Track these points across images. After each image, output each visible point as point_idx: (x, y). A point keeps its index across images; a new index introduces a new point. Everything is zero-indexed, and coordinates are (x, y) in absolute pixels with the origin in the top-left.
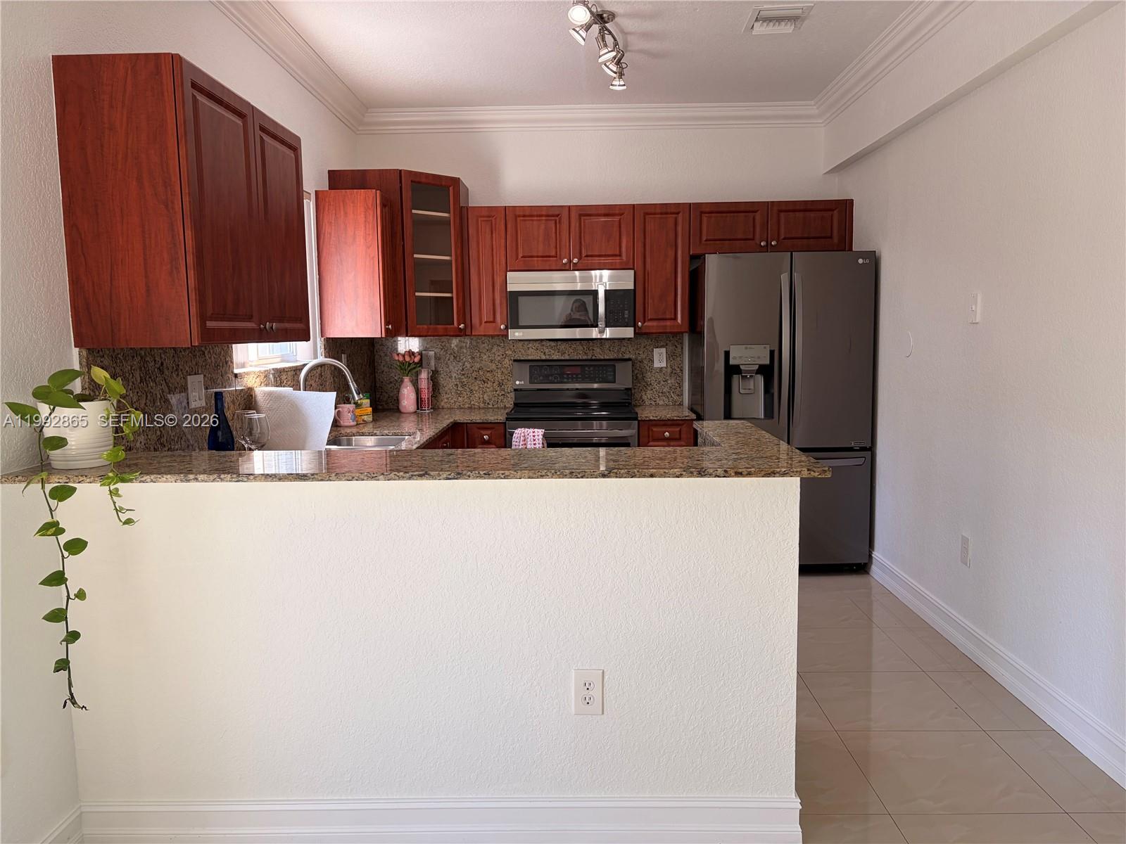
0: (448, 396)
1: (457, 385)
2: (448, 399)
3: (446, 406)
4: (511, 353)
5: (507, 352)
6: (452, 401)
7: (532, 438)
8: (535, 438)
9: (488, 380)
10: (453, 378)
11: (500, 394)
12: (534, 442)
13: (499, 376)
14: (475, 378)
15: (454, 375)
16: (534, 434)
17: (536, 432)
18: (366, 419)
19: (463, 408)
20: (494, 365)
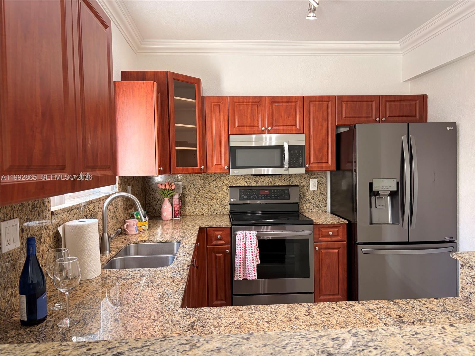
0: (189, 208)
1: (195, 201)
2: (189, 210)
3: (188, 214)
4: (227, 182)
5: (225, 182)
6: (192, 211)
7: (249, 237)
8: (251, 238)
9: (214, 198)
10: (193, 197)
11: (221, 206)
12: (251, 240)
13: (220, 196)
14: (206, 197)
15: (193, 196)
16: (250, 235)
17: (252, 233)
18: (144, 228)
19: (198, 215)
20: (217, 189)
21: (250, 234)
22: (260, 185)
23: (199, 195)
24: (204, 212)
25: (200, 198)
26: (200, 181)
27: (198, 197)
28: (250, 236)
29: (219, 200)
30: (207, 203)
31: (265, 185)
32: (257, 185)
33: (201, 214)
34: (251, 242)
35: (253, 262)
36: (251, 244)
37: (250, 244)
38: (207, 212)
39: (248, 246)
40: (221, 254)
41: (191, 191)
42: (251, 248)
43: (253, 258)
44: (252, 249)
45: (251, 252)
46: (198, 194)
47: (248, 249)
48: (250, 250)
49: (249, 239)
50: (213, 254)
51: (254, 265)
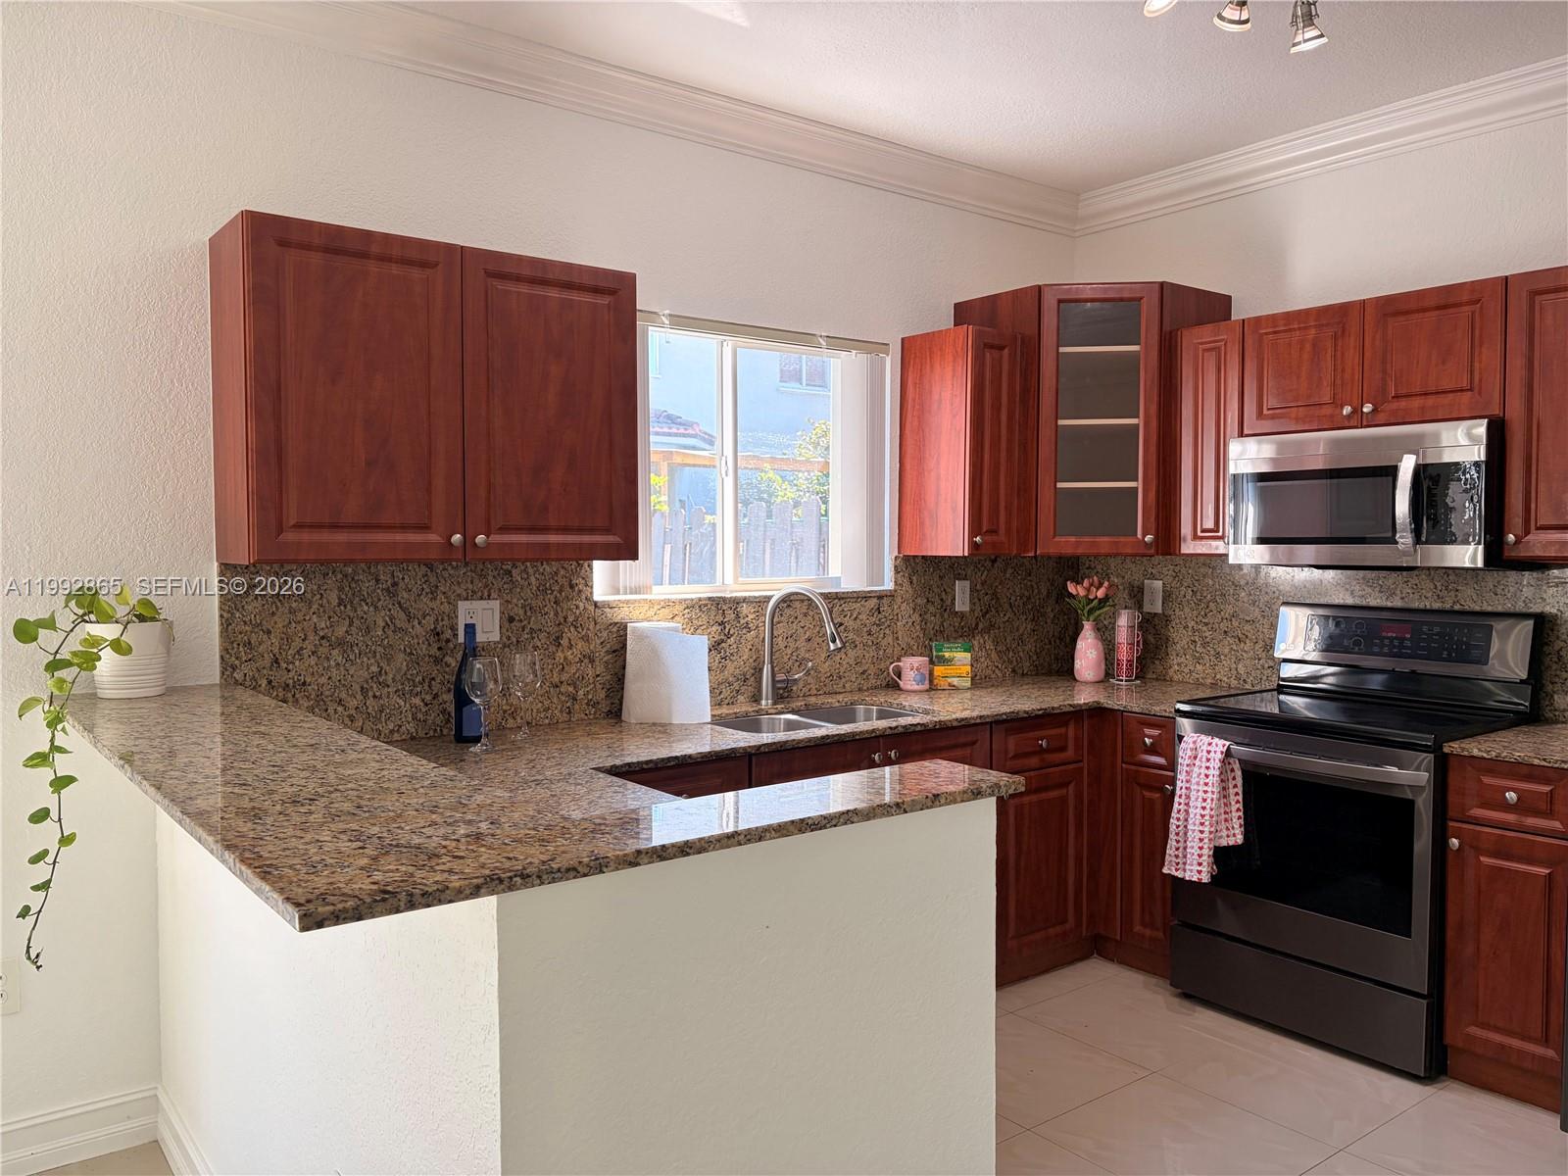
0: (1180, 660)
1: (1195, 641)
2: (1179, 665)
3: (1176, 678)
6: (1186, 670)
7: (1205, 753)
8: (1209, 757)
9: (1247, 637)
10: (1190, 628)
11: (1266, 666)
12: (1208, 764)
13: (1266, 631)
14: (1225, 632)
15: (1191, 624)
16: (1209, 748)
17: (1214, 744)
18: (955, 683)
19: (1202, 684)
20: (1257, 610)
21: (1210, 744)
22: (1398, 603)
23: (1206, 624)
24: (1218, 677)
25: (1207, 634)
26: (1211, 582)
27: (1205, 628)
28: (1209, 752)
29: (1261, 644)
30: (1226, 651)
31: (1416, 605)
32: (1389, 604)
33: (1209, 681)
34: (1208, 768)
35: (1201, 828)
36: (1207, 776)
37: (1202, 776)
38: (1225, 679)
39: (1197, 779)
40: (1157, 795)
41: (1187, 610)
42: (1206, 788)
43: (1203, 816)
44: (1205, 792)
45: (1200, 800)
46: (1204, 620)
47: (1195, 787)
48: (1201, 794)
49: (1204, 759)
50: (1138, 789)
51: (1201, 840)
